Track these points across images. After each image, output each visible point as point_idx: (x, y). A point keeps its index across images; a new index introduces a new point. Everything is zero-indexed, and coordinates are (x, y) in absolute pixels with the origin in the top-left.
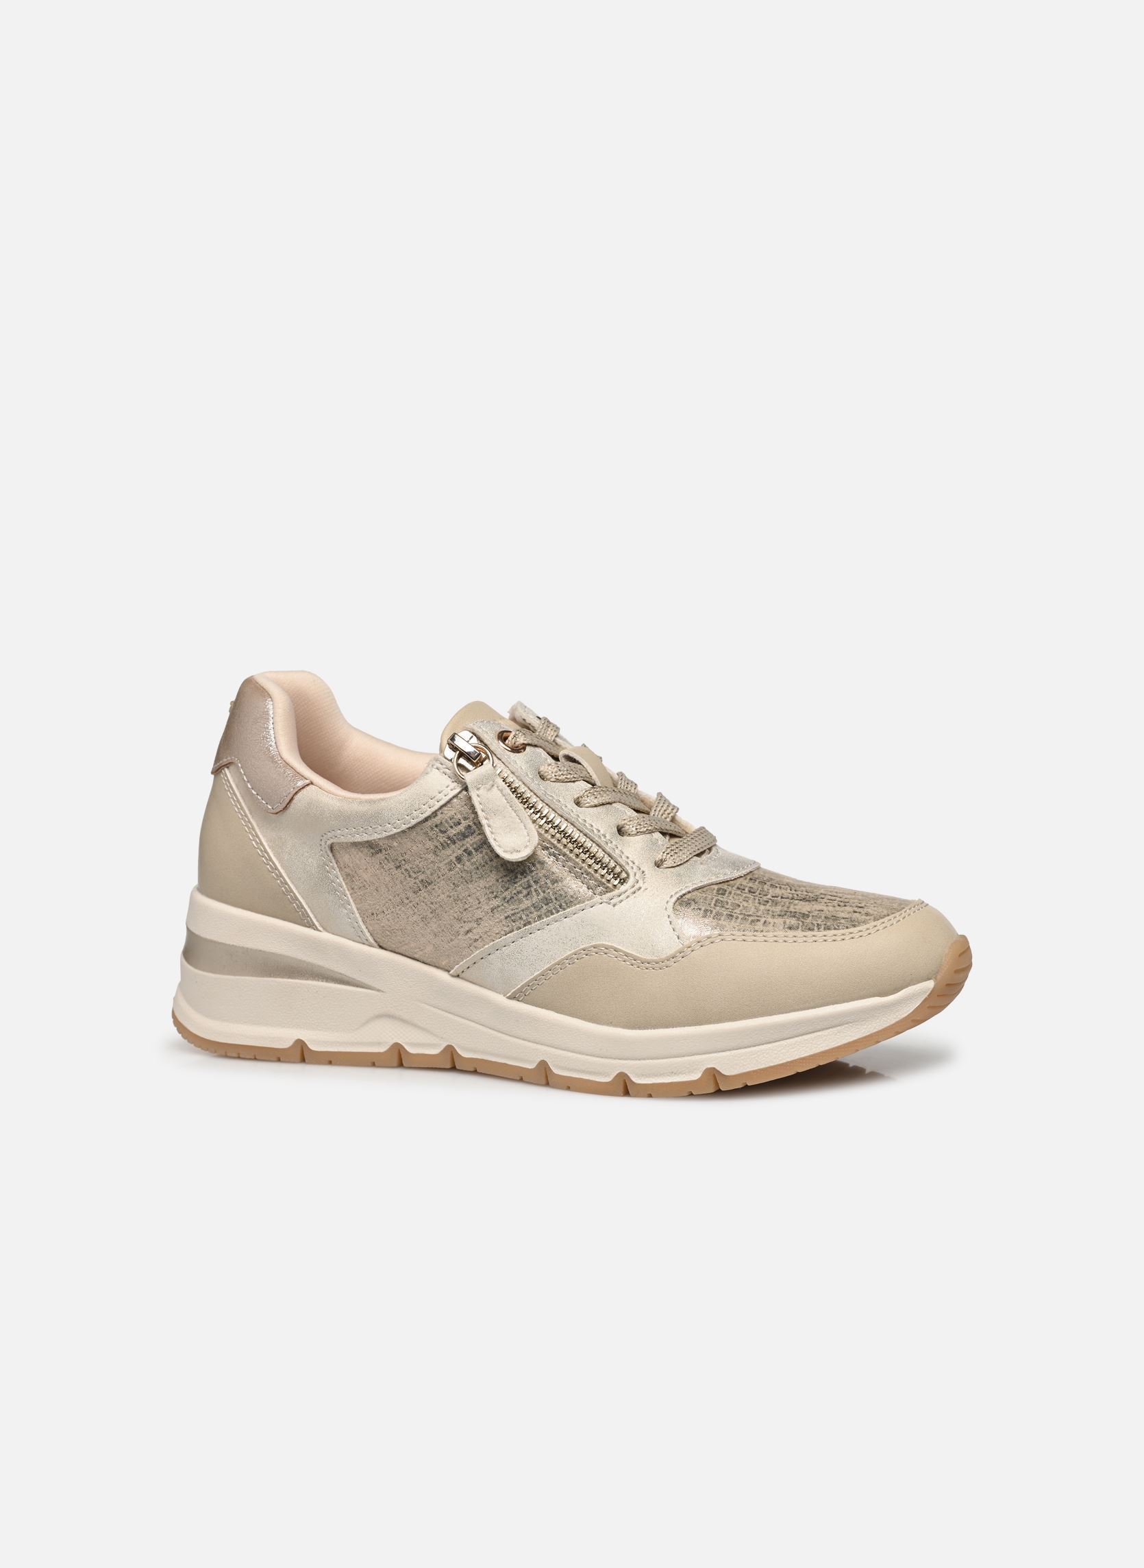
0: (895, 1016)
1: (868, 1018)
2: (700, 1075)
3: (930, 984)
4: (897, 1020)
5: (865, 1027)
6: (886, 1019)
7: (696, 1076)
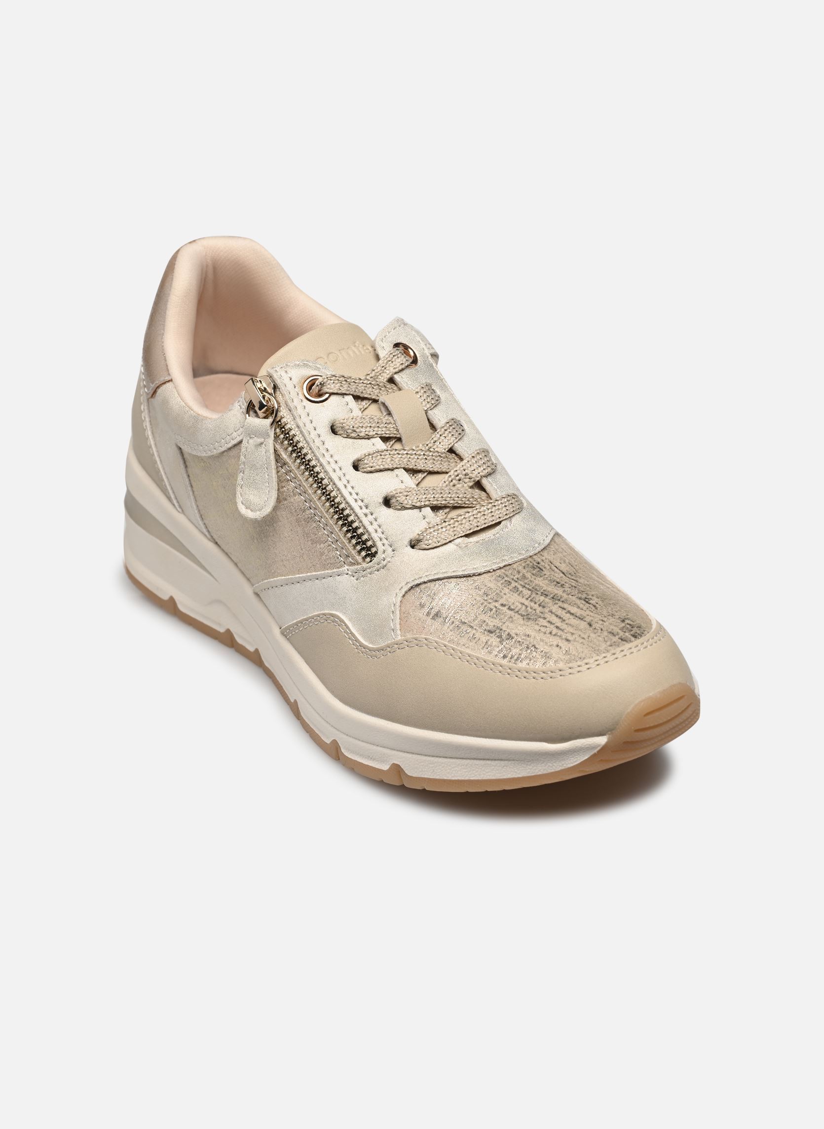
0: (560, 764)
1: (532, 760)
2: (388, 768)
3: (602, 740)
4: (563, 768)
5: (531, 767)
6: (551, 765)
7: (385, 767)
